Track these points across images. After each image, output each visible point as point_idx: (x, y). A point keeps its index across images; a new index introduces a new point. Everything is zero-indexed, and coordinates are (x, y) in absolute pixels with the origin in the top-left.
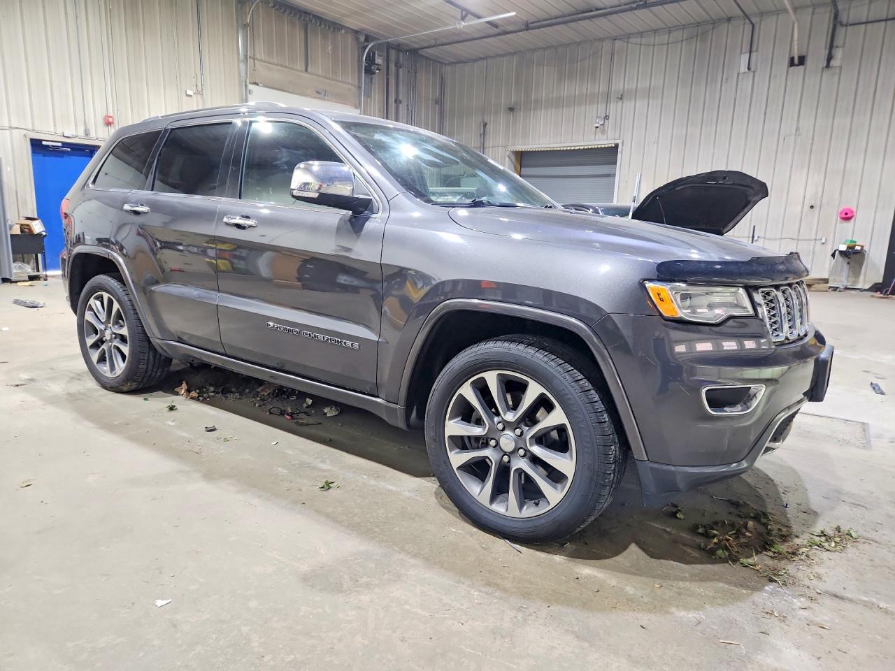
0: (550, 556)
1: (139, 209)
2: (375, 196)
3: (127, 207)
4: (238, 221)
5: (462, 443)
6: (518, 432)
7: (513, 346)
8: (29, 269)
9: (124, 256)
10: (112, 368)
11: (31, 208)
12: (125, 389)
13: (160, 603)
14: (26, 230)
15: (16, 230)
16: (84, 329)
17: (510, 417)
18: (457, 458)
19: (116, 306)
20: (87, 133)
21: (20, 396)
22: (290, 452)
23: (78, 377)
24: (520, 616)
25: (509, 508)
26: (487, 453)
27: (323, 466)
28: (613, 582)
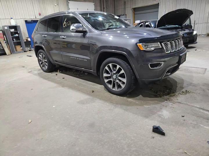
0: (124, 97)
1: (45, 36)
2: (87, 30)
3: (43, 36)
4: (63, 37)
5: (107, 78)
6: (116, 75)
7: (114, 58)
8: (29, 49)
9: (44, 45)
10: (45, 68)
11: (27, 36)
12: (48, 71)
13: (54, 106)
14: (27, 40)
15: (25, 41)
16: (39, 61)
17: (114, 72)
18: (106, 81)
19: (44, 56)
20: (36, 18)
21: (30, 74)
22: (78, 82)
23: (39, 70)
24: (115, 107)
25: (116, 89)
26: (111, 79)
27: (83, 84)
28: (134, 101)
